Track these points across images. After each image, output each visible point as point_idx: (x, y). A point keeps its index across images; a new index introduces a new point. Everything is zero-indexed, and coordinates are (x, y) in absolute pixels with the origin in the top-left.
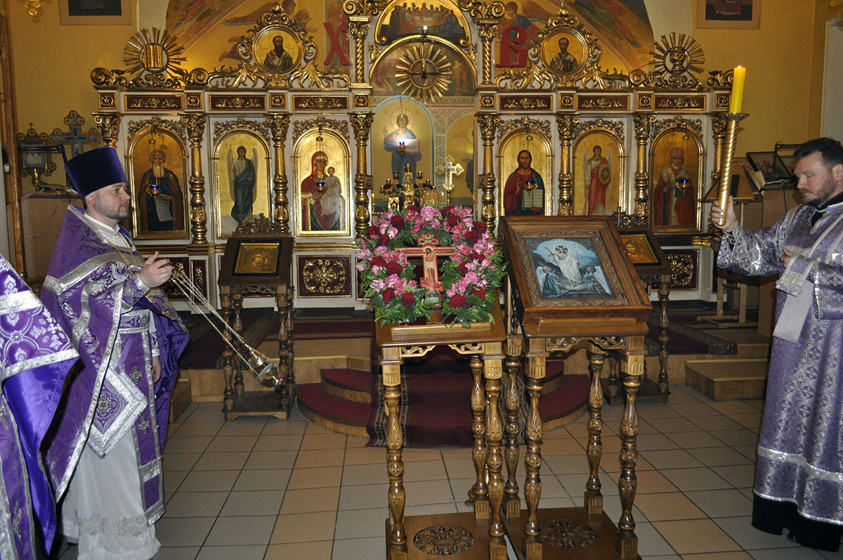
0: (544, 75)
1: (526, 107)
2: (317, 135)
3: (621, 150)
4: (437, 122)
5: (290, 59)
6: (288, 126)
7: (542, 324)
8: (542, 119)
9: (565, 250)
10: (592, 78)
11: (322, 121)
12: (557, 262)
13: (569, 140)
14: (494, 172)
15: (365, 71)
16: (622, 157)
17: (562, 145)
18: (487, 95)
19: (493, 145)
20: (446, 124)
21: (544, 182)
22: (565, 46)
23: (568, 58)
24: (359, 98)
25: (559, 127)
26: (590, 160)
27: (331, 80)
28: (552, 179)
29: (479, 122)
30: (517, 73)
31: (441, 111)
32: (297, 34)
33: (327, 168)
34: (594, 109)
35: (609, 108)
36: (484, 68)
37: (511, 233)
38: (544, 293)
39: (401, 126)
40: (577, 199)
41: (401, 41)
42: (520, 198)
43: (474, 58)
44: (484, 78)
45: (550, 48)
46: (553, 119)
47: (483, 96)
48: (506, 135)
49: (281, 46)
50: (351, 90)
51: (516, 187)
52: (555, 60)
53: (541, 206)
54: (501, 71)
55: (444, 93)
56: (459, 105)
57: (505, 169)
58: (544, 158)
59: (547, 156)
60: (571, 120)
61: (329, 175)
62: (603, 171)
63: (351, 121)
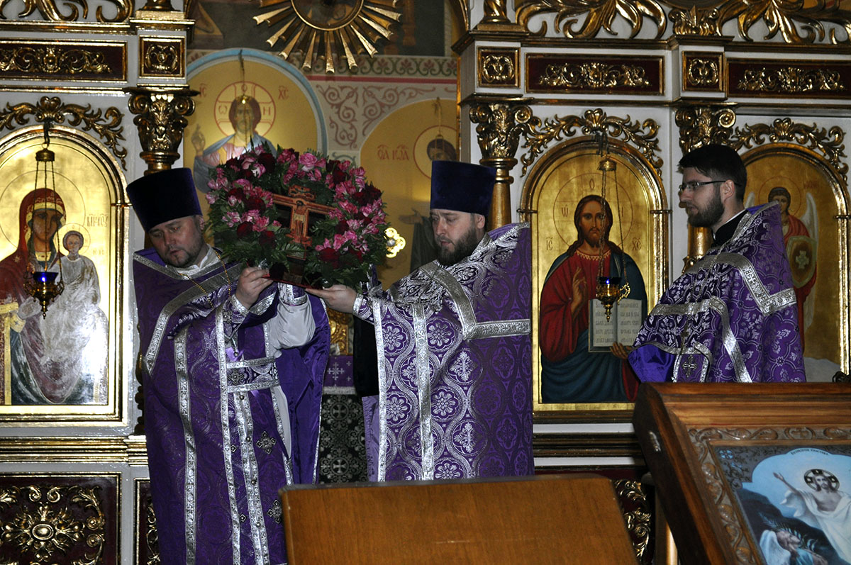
0: (641, 7)
1: (595, 84)
2: (37, 145)
3: (840, 201)
4: (335, 118)
8: (638, 115)
9: (831, 483)
10: (762, 15)
11: (51, 109)
12: (813, 517)
16: (843, 217)
18: (496, 51)
19: (511, 180)
20: (360, 127)
21: (647, 280)
24: (157, 50)
25: (683, 137)
29: (474, 119)
31: (347, 91)
33: (62, 232)
34: (769, 93)
35: (809, 92)
37: (678, 433)
39: (242, 126)
42: (583, 320)
44: (488, 9)
46: (666, 118)
47: (486, 52)
48: (545, 154)
50: (133, 29)
51: (571, 290)
55: (381, 44)
56: (395, 76)
57: (542, 245)
58: (644, 217)
59: (652, 212)
60: (715, 120)
61: (65, 252)
62: (796, 253)
63: (132, 110)
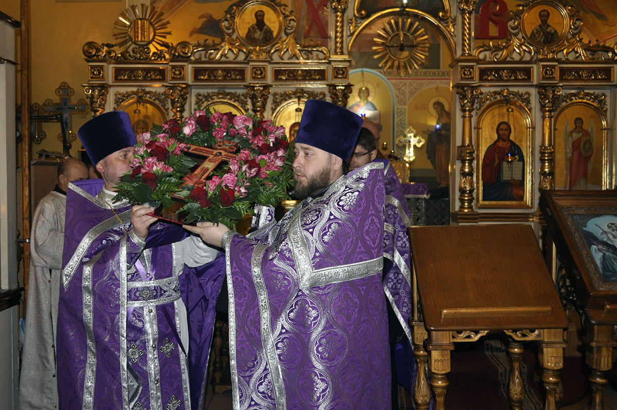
0: (524, 48)
1: (505, 78)
2: (296, 106)
3: (604, 123)
4: (398, 94)
5: (271, 32)
6: (268, 97)
7: (609, 310)
8: (522, 90)
10: (574, 50)
11: (300, 93)
12: (611, 241)
13: (550, 111)
14: (473, 143)
15: (344, 44)
16: (605, 129)
17: (544, 117)
18: (467, 67)
19: (472, 116)
20: (407, 97)
21: (525, 154)
22: (545, 18)
23: (548, 30)
24: (339, 70)
25: (541, 98)
26: (571, 132)
27: (311, 52)
28: (532, 151)
29: (458, 93)
30: (496, 45)
31: (402, 84)
32: (278, 8)
34: (576, 80)
35: (592, 80)
36: (464, 40)
37: (558, 208)
38: (605, 276)
39: (363, 98)
40: (557, 172)
41: (379, 14)
42: (499, 169)
43: (453, 30)
44: (464, 50)
45: (531, 20)
46: (533, 92)
47: (462, 67)
48: (485, 106)
49: (263, 20)
50: (330, 62)
51: (494, 158)
52: (535, 31)
53: (521, 179)
54: (480, 43)
56: (421, 77)
57: (484, 140)
58: (524, 130)
59: (527, 128)
60: (554, 91)
62: (585, 143)
63: (329, 92)
